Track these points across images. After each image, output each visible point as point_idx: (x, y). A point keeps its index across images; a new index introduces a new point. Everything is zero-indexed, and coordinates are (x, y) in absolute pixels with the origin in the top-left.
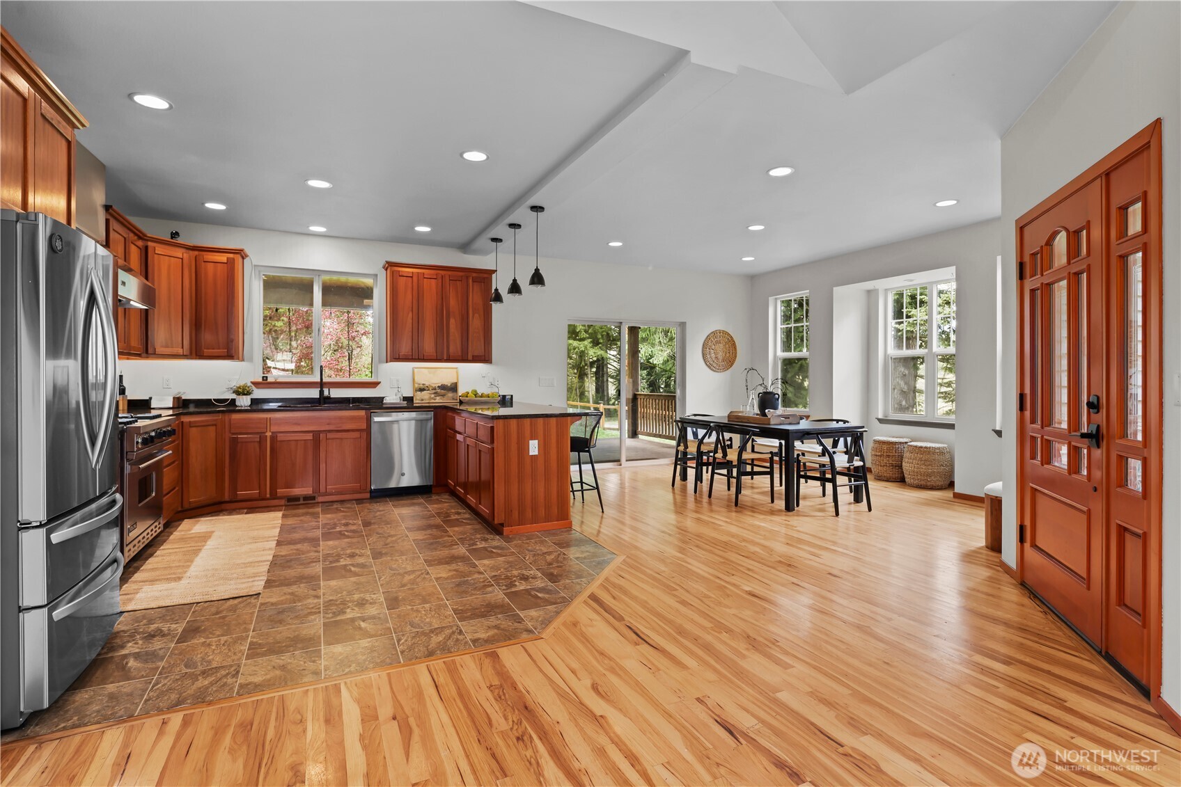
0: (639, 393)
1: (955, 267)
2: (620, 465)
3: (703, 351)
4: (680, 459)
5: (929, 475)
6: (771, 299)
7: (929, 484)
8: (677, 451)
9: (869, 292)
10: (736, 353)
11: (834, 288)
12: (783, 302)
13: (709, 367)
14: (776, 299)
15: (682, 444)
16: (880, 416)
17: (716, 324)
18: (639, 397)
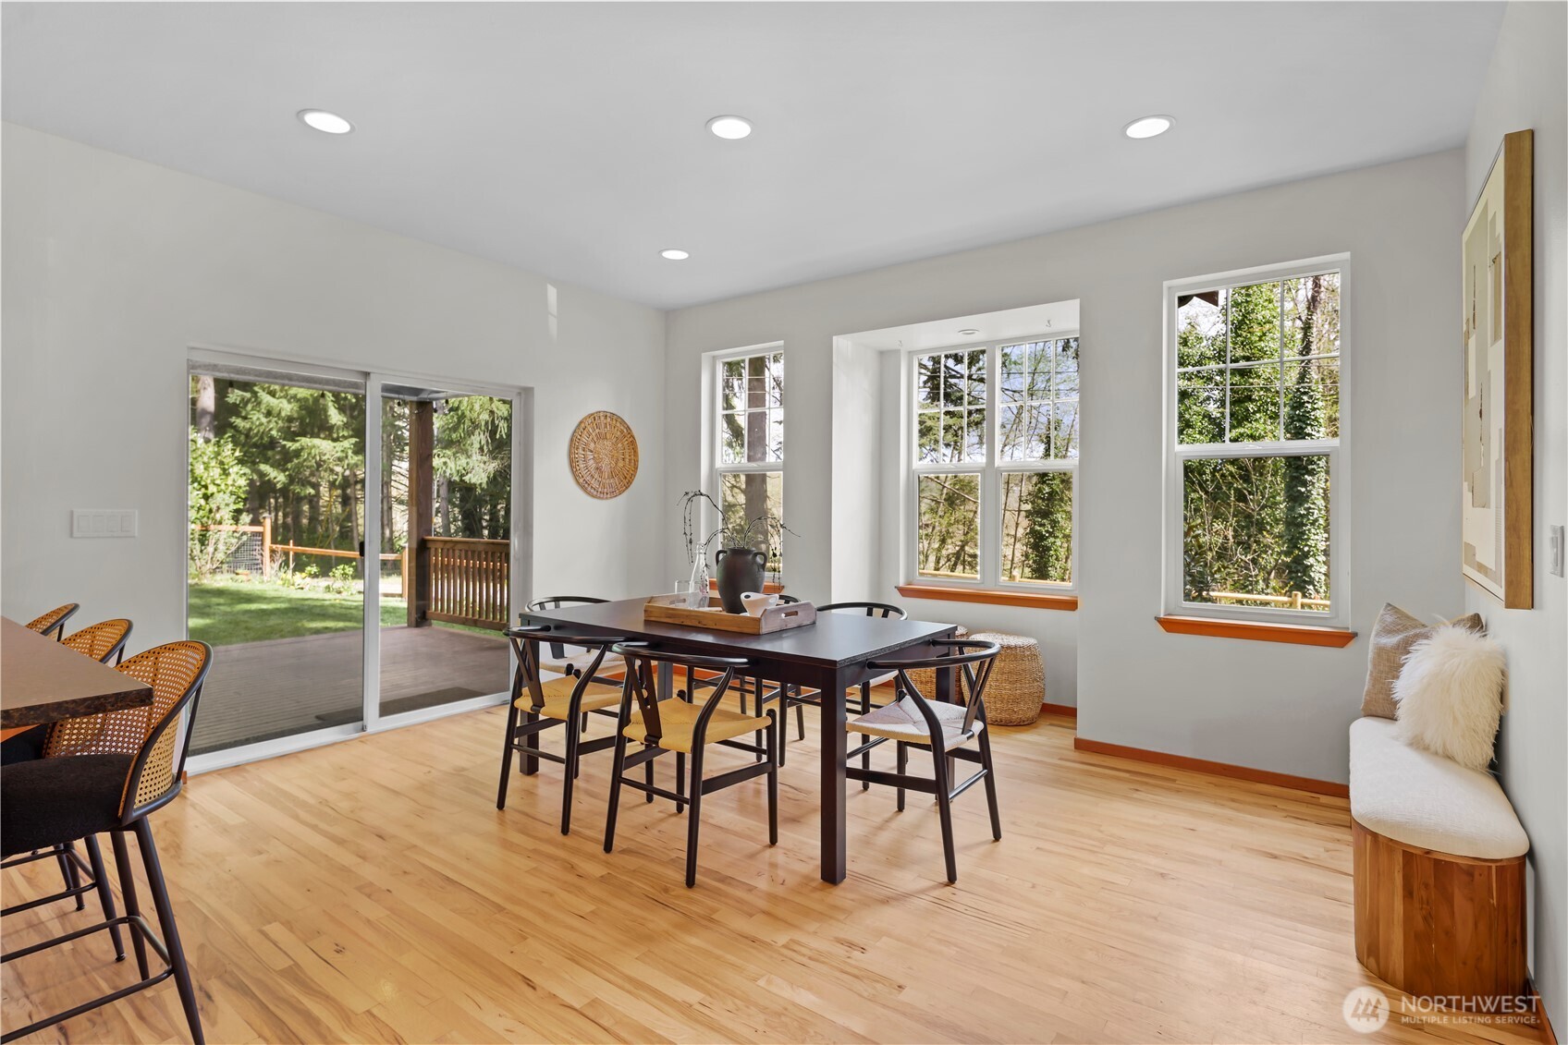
0: (433, 537)
1: (1077, 302)
2: (363, 729)
3: (570, 453)
4: (520, 732)
5: (1016, 701)
6: (706, 357)
7: (1015, 717)
8: (513, 712)
9: (882, 354)
10: (636, 462)
11: (834, 338)
12: (725, 363)
13: (583, 488)
14: (714, 357)
15: (525, 690)
16: (902, 584)
17: (597, 399)
18: (430, 545)
